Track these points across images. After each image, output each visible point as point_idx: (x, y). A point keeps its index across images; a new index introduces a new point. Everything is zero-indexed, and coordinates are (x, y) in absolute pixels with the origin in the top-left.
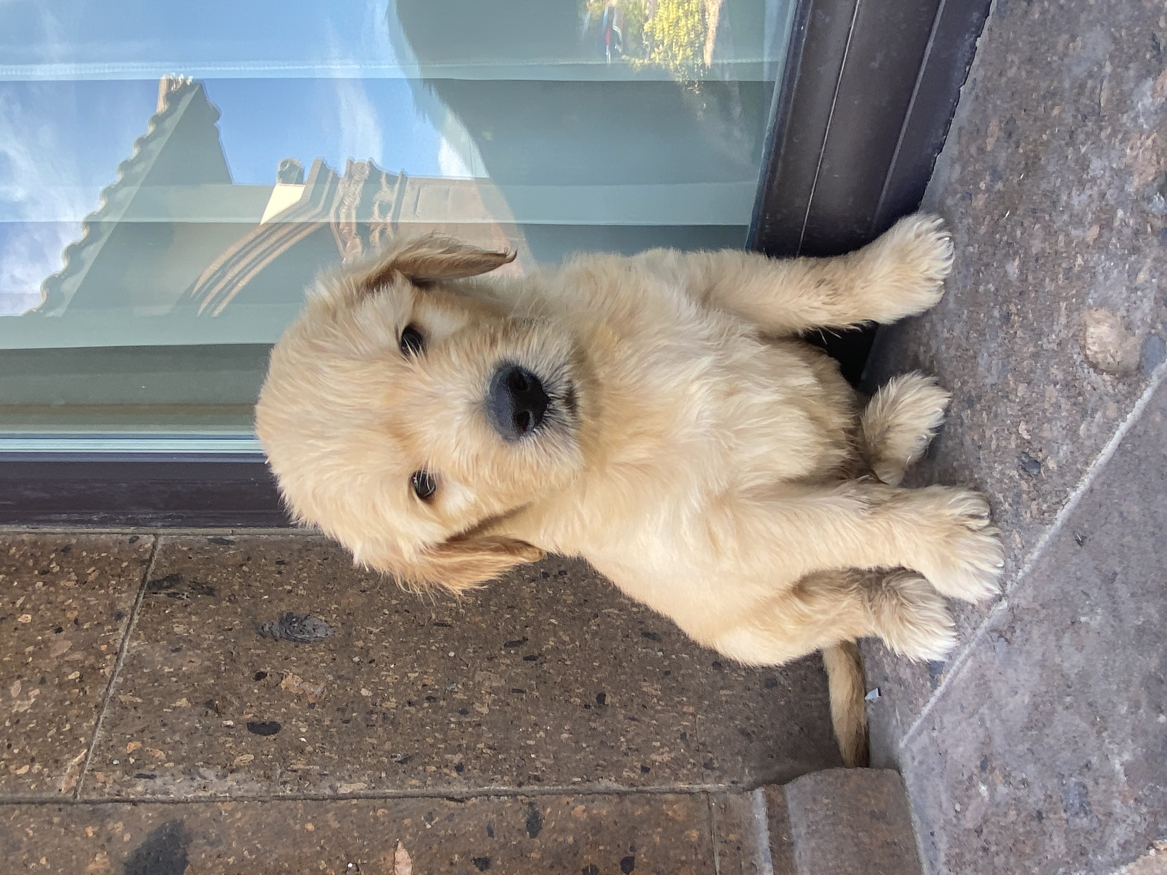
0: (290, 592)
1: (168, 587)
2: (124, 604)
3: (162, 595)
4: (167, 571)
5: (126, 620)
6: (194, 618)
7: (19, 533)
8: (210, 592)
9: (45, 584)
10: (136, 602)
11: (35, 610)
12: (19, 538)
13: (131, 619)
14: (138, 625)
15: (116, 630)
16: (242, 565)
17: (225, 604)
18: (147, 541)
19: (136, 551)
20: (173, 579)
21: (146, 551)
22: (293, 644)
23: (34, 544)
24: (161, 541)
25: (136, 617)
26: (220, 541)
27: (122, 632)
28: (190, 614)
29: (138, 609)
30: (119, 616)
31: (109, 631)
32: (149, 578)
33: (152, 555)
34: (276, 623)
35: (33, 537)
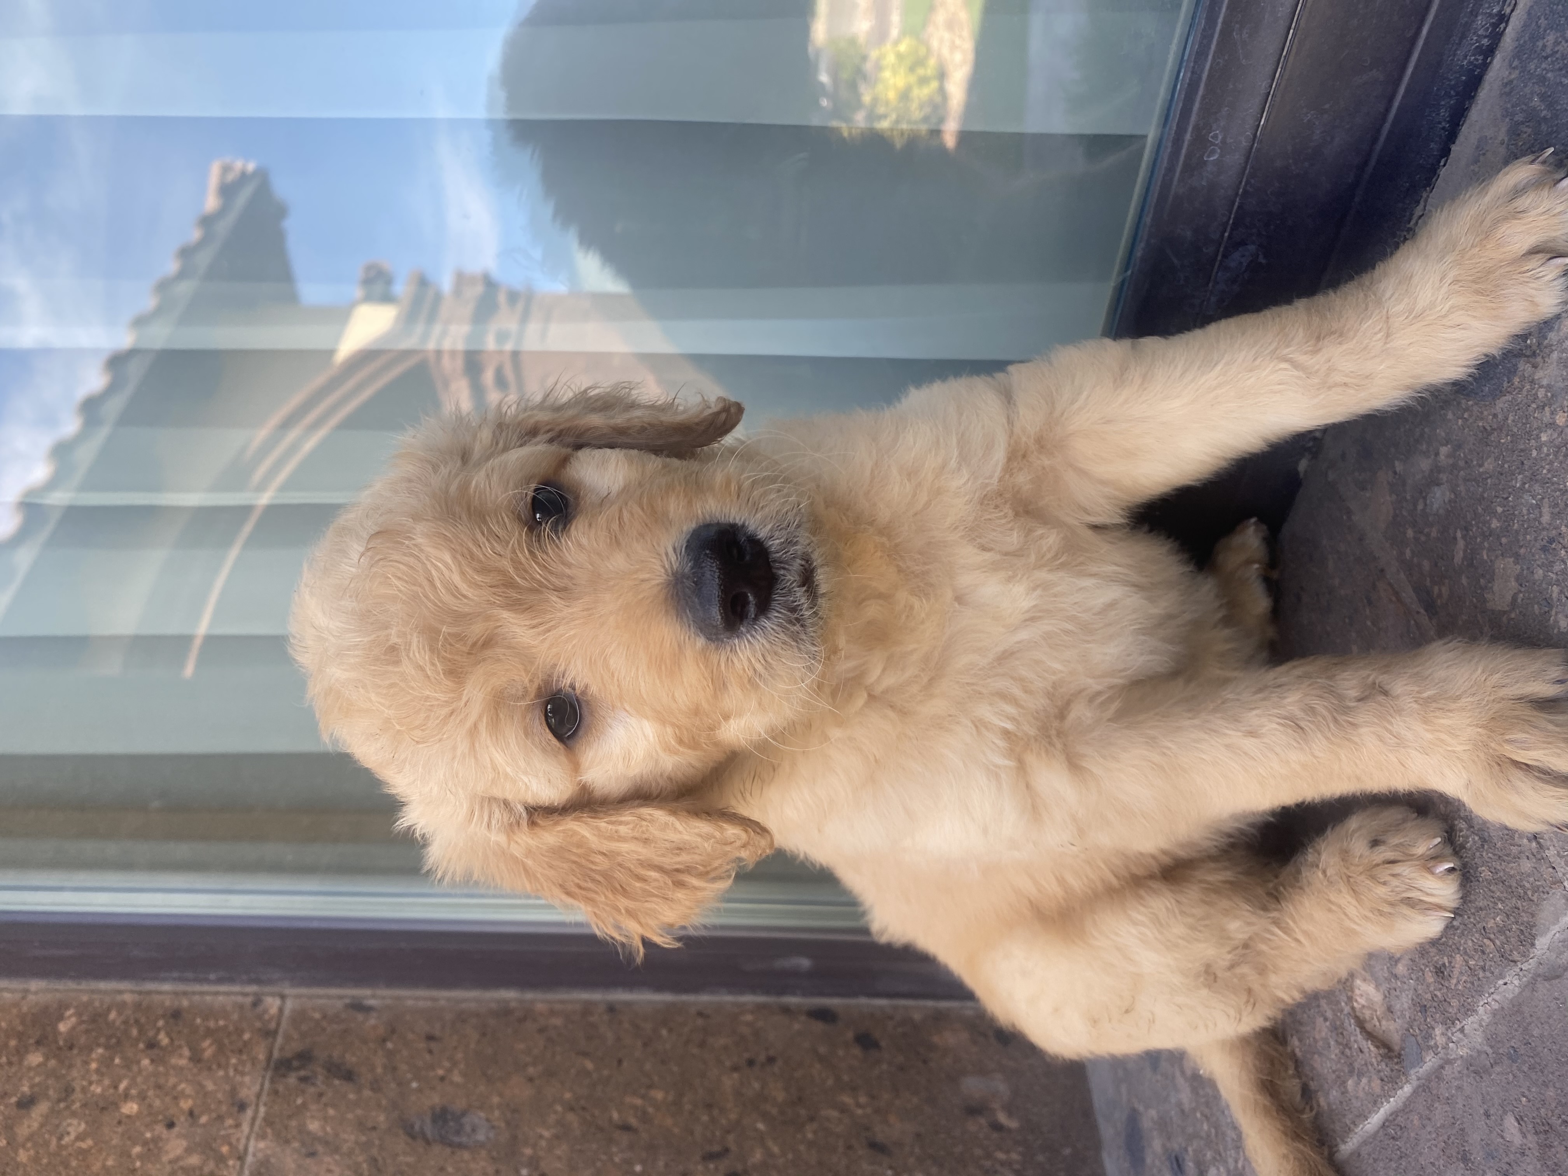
0: (442, 1079)
1: (298, 1069)
2: (248, 1092)
3: (292, 1080)
4: (296, 1046)
5: (249, 1113)
6: (331, 1112)
7: (120, 992)
8: (349, 1076)
9: (152, 1061)
10: (262, 1089)
11: (142, 1097)
12: (119, 998)
13: (256, 1111)
14: (265, 1119)
15: (238, 1126)
16: (384, 1040)
17: (367, 1093)
18: (272, 1004)
19: (260, 1017)
20: (305, 1057)
21: (271, 1019)
22: (448, 1150)
23: (138, 1006)
24: (289, 1005)
25: (262, 1110)
26: (358, 1006)
27: (246, 1128)
28: (326, 1105)
29: (264, 1098)
30: (242, 1107)
31: (230, 1127)
32: (276, 1054)
33: (278, 1024)
34: (428, 1121)
35: (137, 997)
